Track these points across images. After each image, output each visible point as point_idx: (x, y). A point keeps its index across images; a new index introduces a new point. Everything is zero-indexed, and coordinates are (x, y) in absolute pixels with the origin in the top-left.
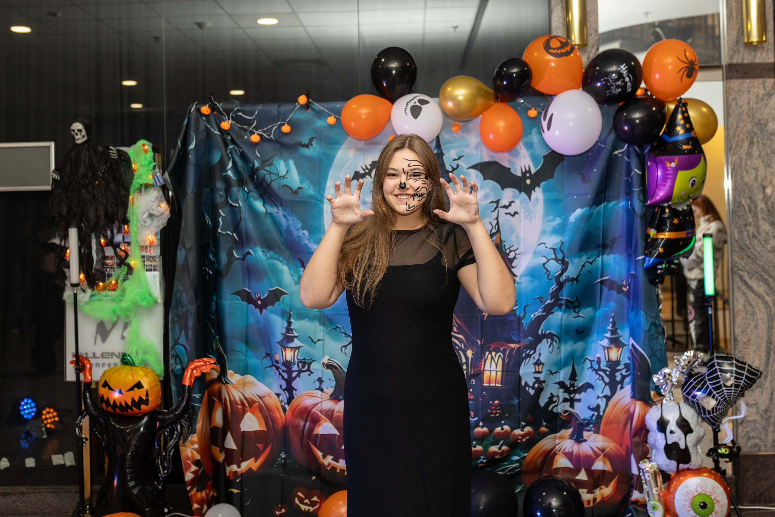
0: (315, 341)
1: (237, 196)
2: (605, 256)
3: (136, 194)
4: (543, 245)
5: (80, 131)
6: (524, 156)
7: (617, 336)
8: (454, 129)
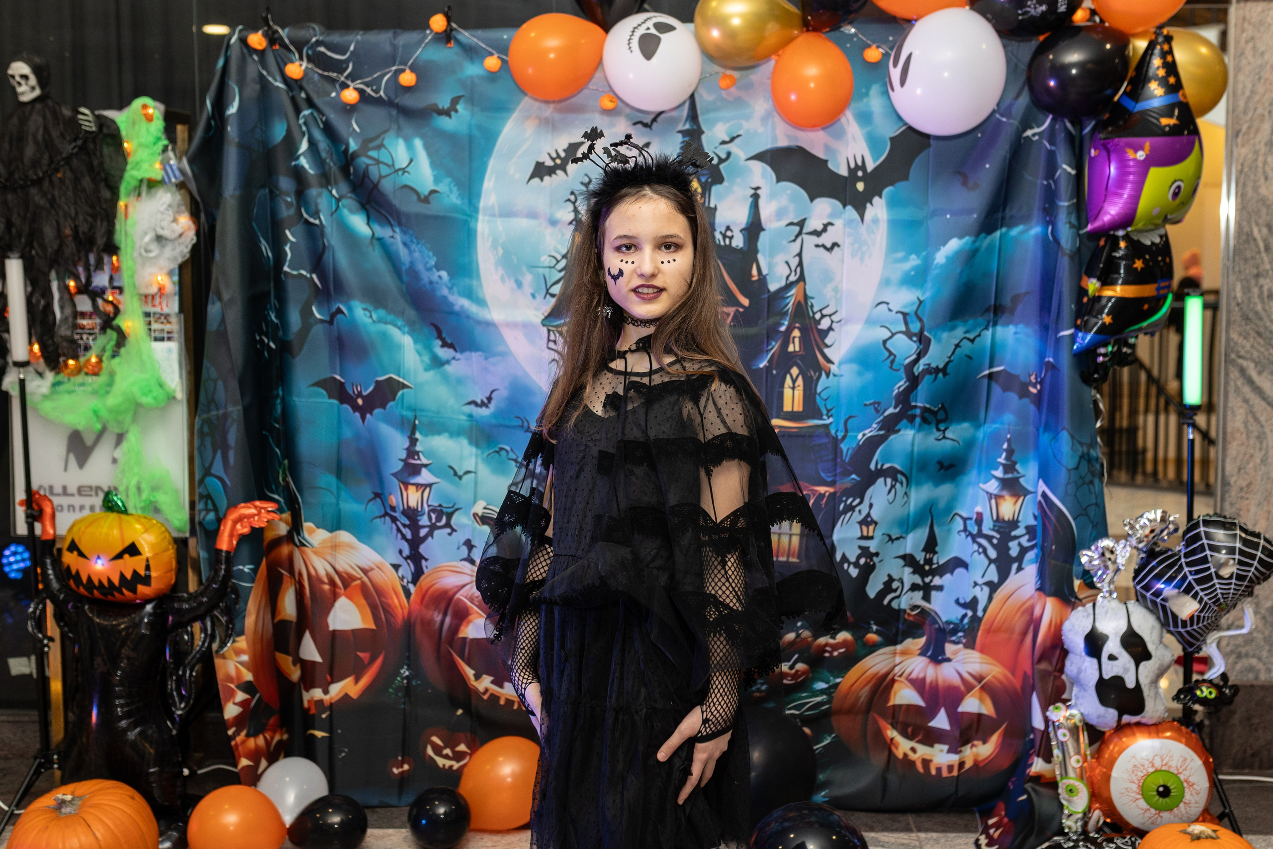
0: (460, 473)
1: (316, 205)
2: (999, 329)
3: (132, 199)
4: (884, 306)
5: (25, 77)
6: (854, 138)
7: (1016, 475)
8: (724, 83)
